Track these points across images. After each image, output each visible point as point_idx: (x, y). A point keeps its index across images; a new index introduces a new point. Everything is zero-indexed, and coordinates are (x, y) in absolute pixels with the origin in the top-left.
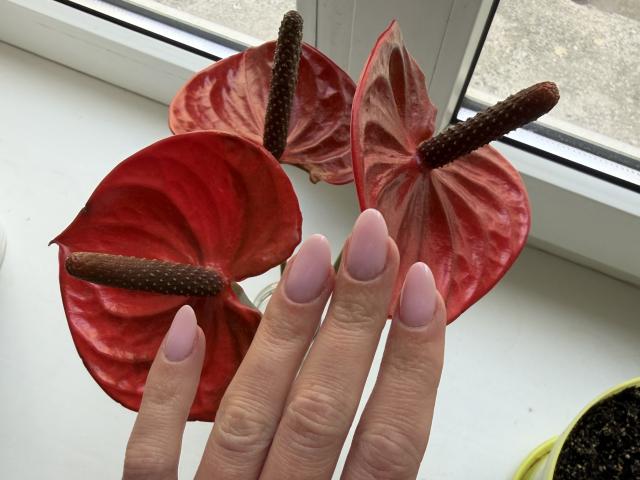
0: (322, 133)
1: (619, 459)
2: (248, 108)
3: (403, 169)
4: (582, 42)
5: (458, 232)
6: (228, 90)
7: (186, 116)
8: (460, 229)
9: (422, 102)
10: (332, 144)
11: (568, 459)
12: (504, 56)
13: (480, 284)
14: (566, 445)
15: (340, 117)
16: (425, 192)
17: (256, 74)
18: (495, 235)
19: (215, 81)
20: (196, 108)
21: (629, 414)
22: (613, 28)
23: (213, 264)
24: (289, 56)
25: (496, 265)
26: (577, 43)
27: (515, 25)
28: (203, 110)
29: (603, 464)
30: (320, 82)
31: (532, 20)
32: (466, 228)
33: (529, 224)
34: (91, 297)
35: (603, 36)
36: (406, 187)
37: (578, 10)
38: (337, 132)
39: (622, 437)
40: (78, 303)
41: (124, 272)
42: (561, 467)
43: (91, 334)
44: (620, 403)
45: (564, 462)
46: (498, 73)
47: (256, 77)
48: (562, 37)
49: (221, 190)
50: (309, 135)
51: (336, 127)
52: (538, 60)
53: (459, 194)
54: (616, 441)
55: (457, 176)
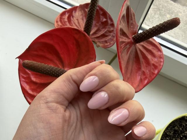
0: (101, 32)
1: (179, 137)
2: (79, 23)
3: (128, 43)
4: (175, 14)
5: (143, 63)
6: (73, 17)
7: (60, 23)
8: (144, 63)
9: (134, 23)
10: (104, 36)
11: (164, 136)
12: (152, 16)
13: (149, 79)
14: (164, 132)
15: (107, 28)
16: (134, 51)
17: (82, 12)
18: (154, 65)
19: (69, 14)
20: (63, 21)
21: (183, 124)
22: (184, 11)
23: (67, 68)
24: (94, 7)
25: (153, 74)
26: (174, 14)
27: (156, 7)
28: (65, 22)
29: (174, 138)
30: (101, 16)
31: (161, 6)
32: (145, 62)
33: (163, 62)
34: (28, 76)
35: (181, 13)
36: (129, 49)
37: (174, 5)
38: (106, 32)
39: (180, 131)
40: (23, 77)
41: (40, 68)
42: (162, 138)
43: (27, 87)
44: (180, 121)
45: (163, 136)
46: (150, 21)
47: (82, 13)
48: (169, 12)
49: (72, 46)
50: (97, 32)
51: (105, 31)
52: (162, 18)
53: (143, 52)
54: (178, 132)
55: (143, 46)
